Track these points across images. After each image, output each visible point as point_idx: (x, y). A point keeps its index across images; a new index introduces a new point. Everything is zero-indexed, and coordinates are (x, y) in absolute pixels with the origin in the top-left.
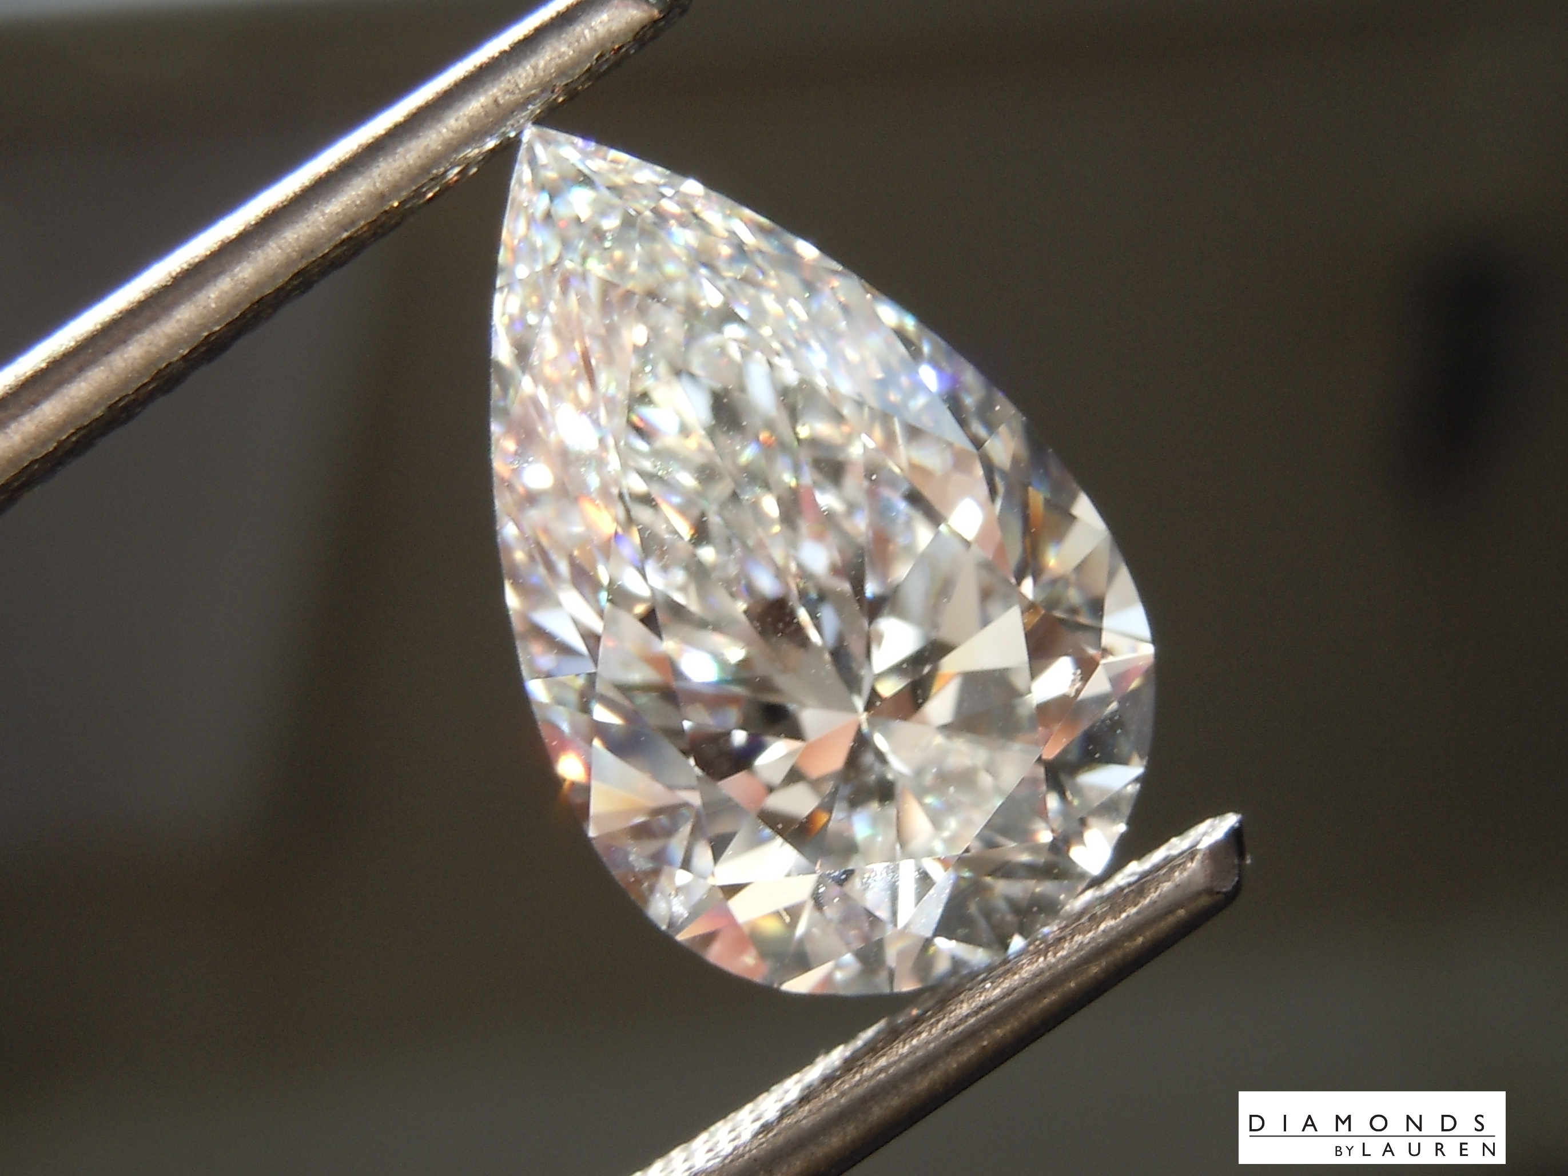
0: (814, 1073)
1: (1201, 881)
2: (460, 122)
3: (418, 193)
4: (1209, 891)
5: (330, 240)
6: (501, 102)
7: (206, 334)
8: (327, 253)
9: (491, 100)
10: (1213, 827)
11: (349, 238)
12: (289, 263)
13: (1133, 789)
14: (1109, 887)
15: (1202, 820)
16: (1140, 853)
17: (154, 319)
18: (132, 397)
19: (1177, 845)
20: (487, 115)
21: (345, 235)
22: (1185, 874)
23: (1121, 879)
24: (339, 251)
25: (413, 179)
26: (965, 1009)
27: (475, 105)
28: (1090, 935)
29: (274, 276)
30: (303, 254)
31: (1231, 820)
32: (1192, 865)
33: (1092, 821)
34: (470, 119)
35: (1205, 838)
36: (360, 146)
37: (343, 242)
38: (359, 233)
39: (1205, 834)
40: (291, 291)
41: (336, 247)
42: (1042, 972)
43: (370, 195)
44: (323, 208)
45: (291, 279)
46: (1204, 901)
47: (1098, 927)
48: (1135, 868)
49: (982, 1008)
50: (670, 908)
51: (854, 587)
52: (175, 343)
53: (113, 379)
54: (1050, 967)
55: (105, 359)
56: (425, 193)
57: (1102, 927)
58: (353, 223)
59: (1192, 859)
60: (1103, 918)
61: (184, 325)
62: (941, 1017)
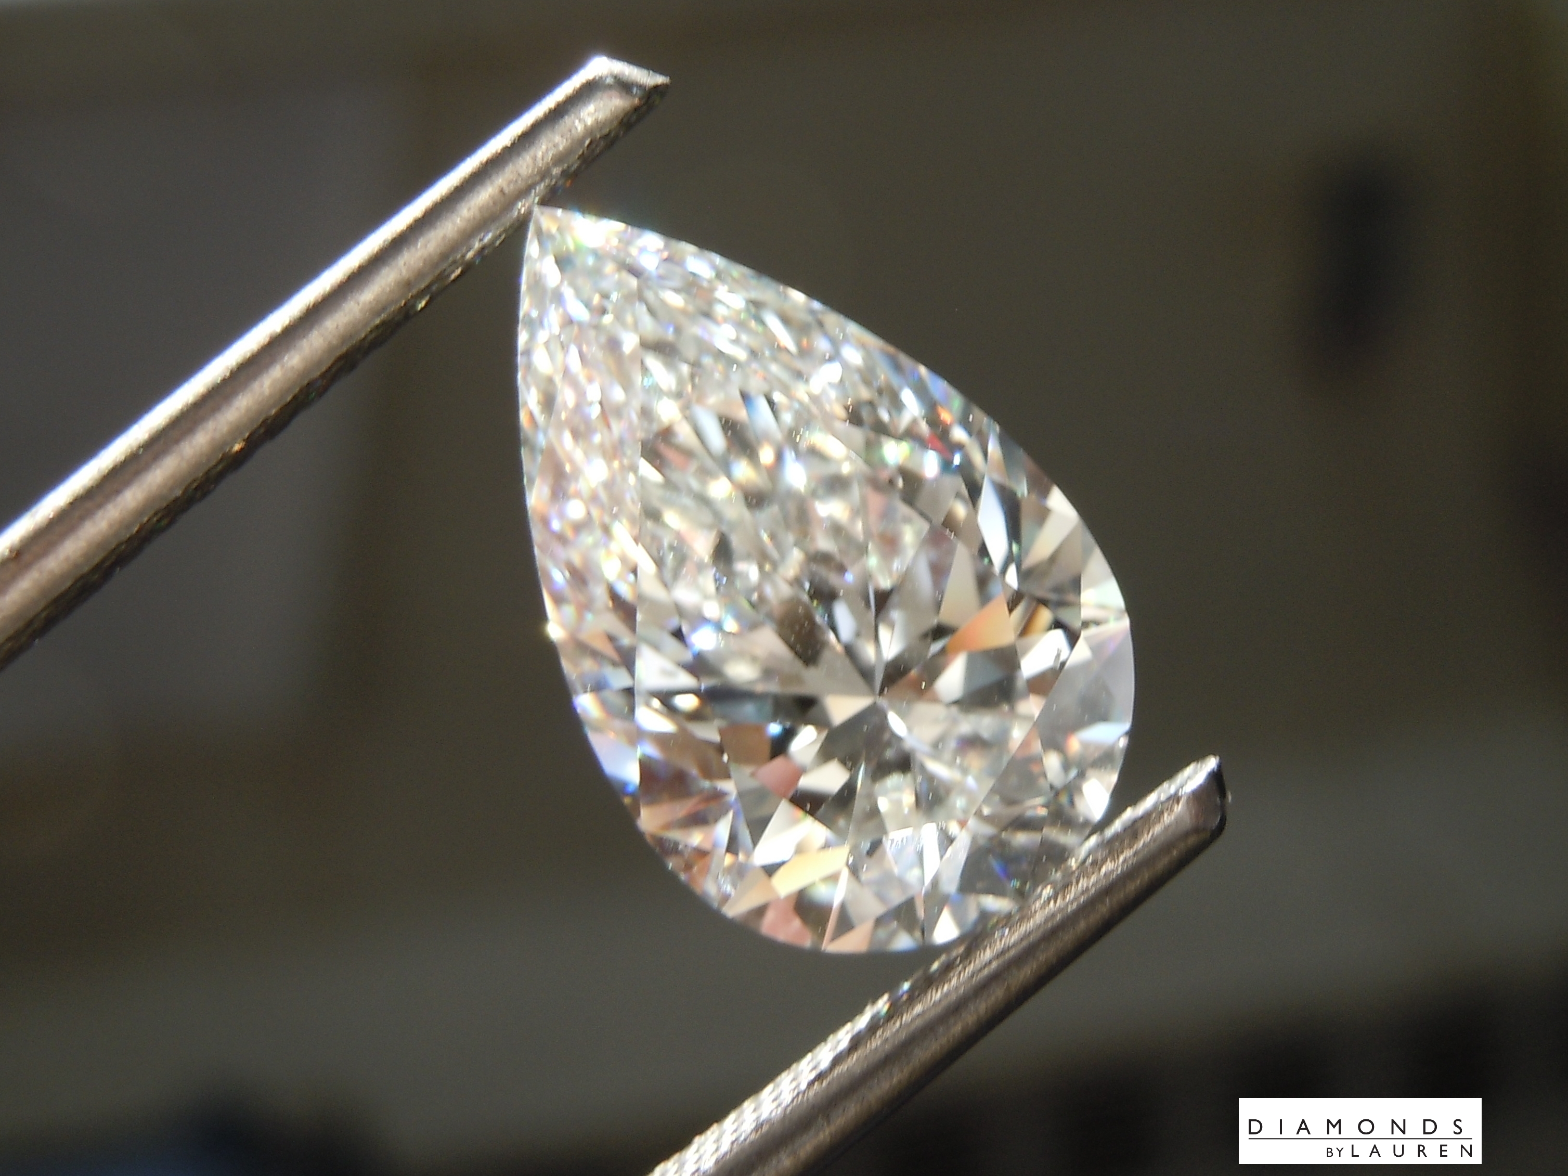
0: (862, 1022)
1: (1188, 822)
2: (471, 213)
3: (442, 276)
4: (1196, 830)
5: (365, 325)
6: (506, 191)
9: (497, 191)
10: (1195, 772)
12: (331, 349)
13: (1123, 743)
14: (1110, 832)
15: (1188, 764)
16: (1134, 800)
17: (216, 409)
19: (1167, 789)
20: (495, 203)
21: (377, 321)
22: (1173, 817)
23: (1117, 826)
24: (373, 335)
25: (435, 265)
26: (988, 954)
27: (484, 196)
28: (1093, 878)
29: (319, 363)
30: (344, 339)
31: (1212, 763)
32: (1179, 808)
33: (1090, 773)
34: (481, 209)
35: (1189, 783)
36: (385, 241)
37: (377, 327)
39: (1189, 778)
41: (371, 332)
42: (1053, 915)
43: (398, 283)
46: (1192, 840)
47: (1100, 870)
48: (1129, 814)
49: (1003, 952)
50: (719, 888)
53: (184, 465)
54: (1060, 910)
56: (449, 275)
57: (1103, 870)
58: (384, 309)
59: (1178, 802)
60: (1104, 861)
61: (243, 411)
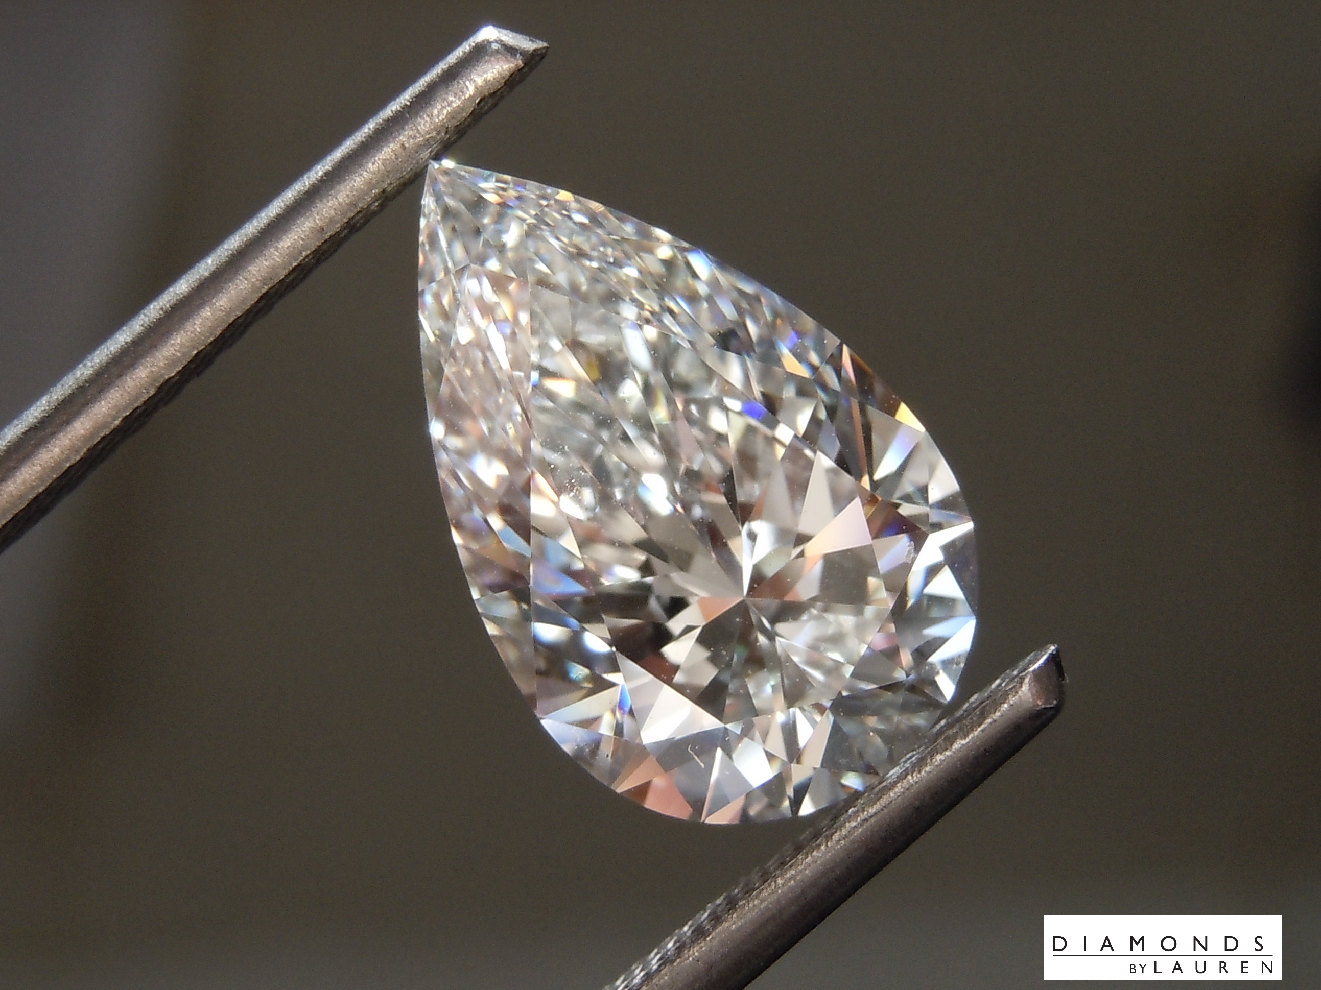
1: (1030, 699)
2: (377, 166)
5: (284, 268)
7: (195, 352)
8: (283, 279)
9: (399, 146)
10: (1036, 658)
11: (299, 265)
14: (960, 713)
18: (143, 408)
19: (1010, 674)
20: (397, 158)
22: (1018, 698)
23: (966, 707)
26: (853, 823)
28: (946, 754)
29: (244, 301)
31: (1051, 649)
32: (1022, 689)
34: (385, 162)
35: (1031, 667)
38: (307, 260)
39: (1030, 663)
40: (257, 313)
41: (289, 273)
44: (277, 244)
45: (258, 302)
47: (952, 747)
51: (728, 500)
52: (172, 363)
55: (118, 382)
57: (956, 746)
59: (1022, 684)
60: (954, 739)
62: (834, 830)
